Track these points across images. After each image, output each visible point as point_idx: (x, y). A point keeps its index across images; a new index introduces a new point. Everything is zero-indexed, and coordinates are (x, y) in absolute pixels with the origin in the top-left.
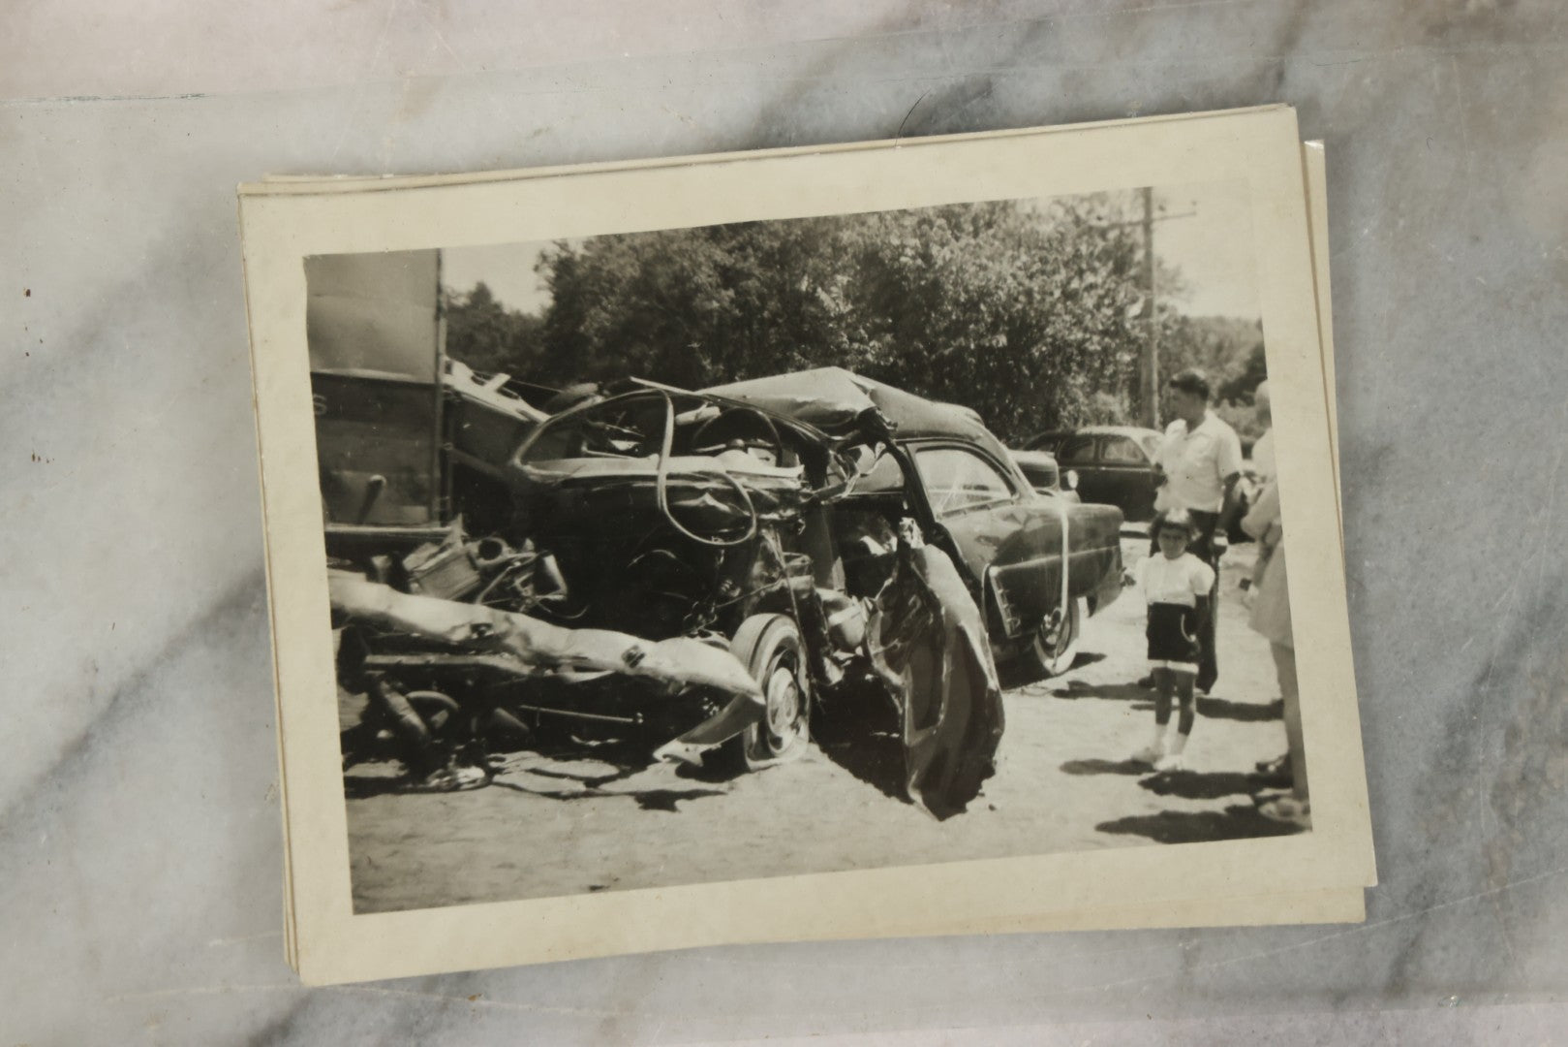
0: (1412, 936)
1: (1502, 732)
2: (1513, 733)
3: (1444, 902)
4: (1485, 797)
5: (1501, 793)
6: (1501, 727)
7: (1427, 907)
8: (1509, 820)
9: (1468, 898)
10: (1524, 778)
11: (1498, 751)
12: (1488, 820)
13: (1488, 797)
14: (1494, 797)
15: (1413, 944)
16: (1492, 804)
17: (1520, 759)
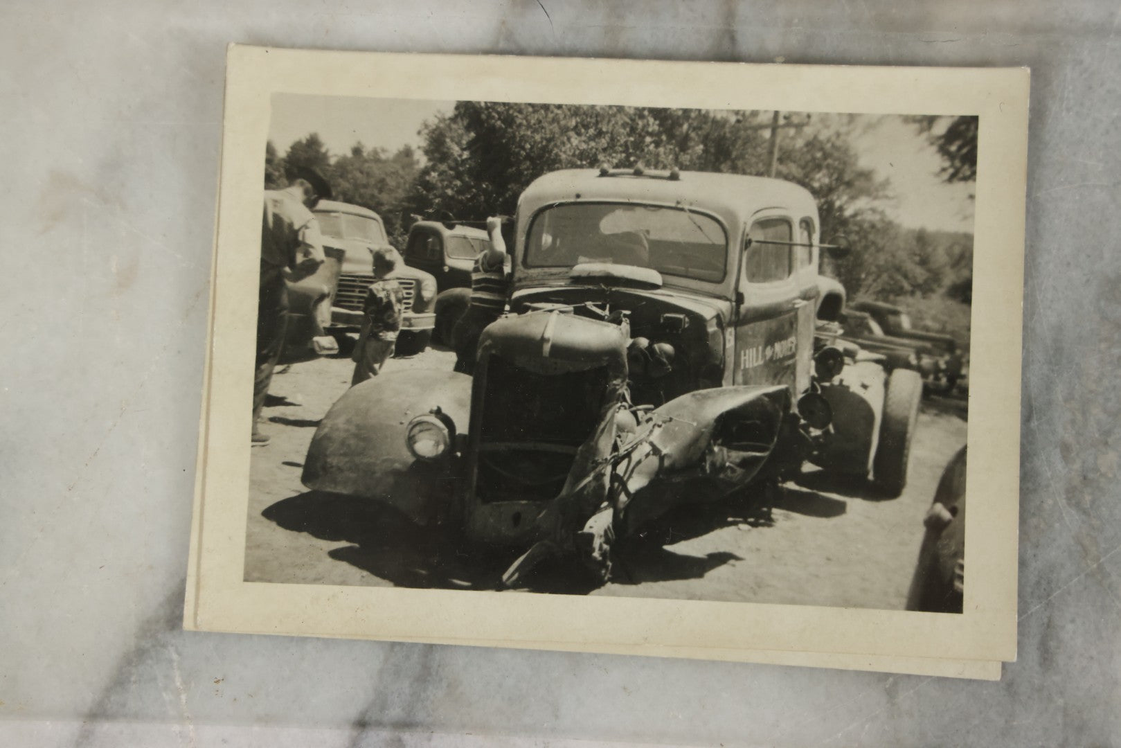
0: (1046, 620)
1: (1058, 450)
2: (1065, 449)
3: (1060, 588)
4: (1062, 502)
5: (1072, 494)
6: (1056, 447)
7: (1049, 595)
8: (1085, 512)
9: (1076, 579)
10: (1085, 478)
11: (1059, 465)
12: (1071, 518)
13: (1064, 501)
14: (1069, 499)
15: (1048, 626)
16: (1069, 504)
17: (1077, 466)
